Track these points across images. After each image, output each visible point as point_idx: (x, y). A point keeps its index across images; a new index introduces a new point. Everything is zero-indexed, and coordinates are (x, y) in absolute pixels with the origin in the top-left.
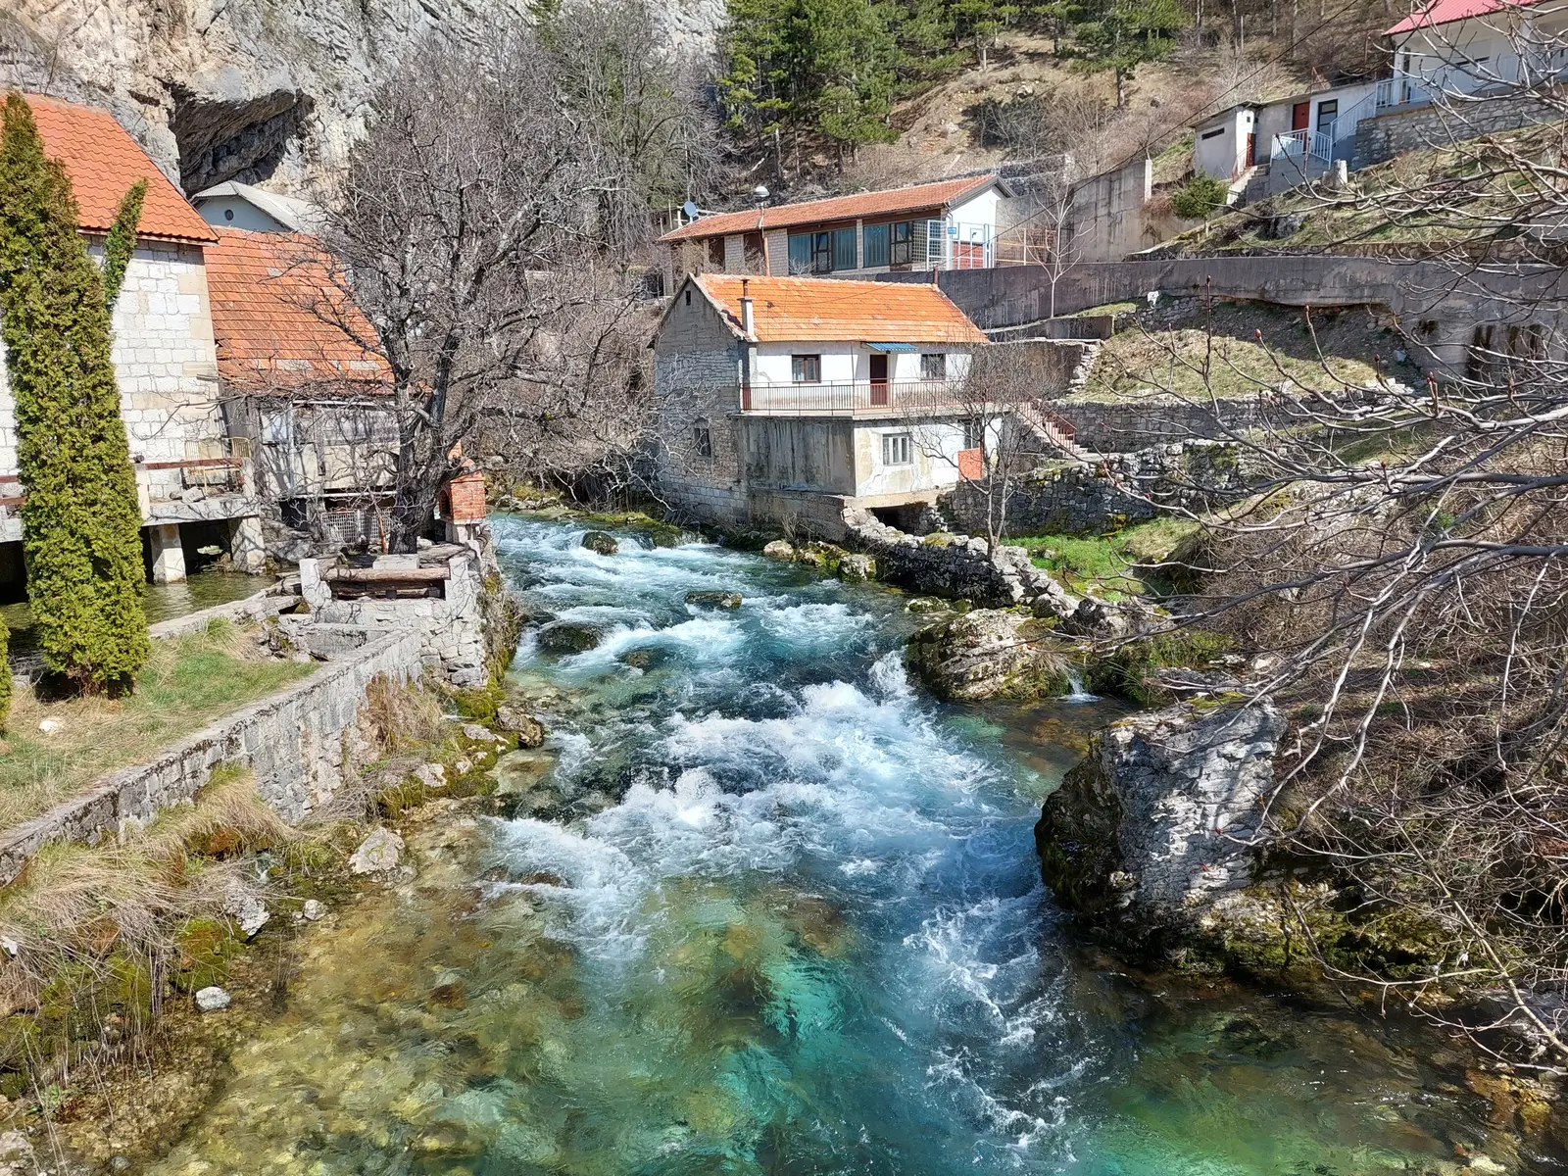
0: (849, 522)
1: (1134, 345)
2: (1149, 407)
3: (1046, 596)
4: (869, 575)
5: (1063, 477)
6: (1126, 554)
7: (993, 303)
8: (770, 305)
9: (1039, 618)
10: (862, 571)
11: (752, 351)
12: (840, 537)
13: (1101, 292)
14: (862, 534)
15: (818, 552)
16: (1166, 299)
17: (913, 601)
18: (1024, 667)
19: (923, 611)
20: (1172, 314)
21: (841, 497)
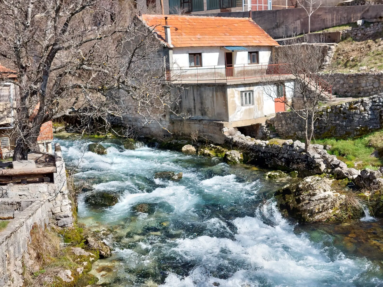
0: (226, 134)
1: (353, 46)
2: (367, 74)
3: (339, 168)
4: (241, 160)
5: (332, 110)
6: (369, 146)
7: (277, 26)
8: (177, 29)
9: (338, 179)
10: (236, 159)
11: (171, 52)
12: (222, 142)
13: (332, 20)
14: (234, 140)
15: (211, 150)
16: (366, 24)
17: (269, 173)
18: (341, 205)
19: (275, 178)
20: (370, 31)
21: (221, 122)
